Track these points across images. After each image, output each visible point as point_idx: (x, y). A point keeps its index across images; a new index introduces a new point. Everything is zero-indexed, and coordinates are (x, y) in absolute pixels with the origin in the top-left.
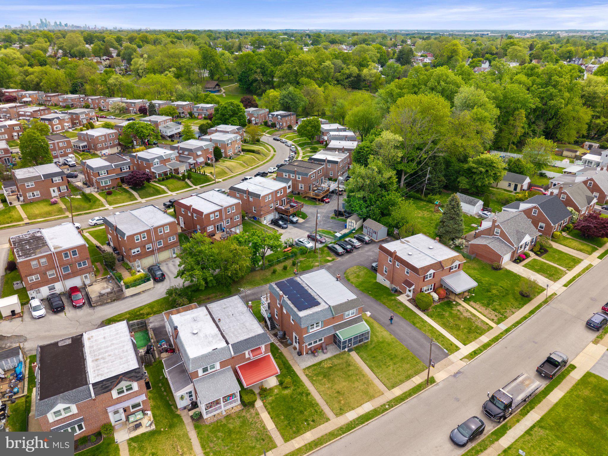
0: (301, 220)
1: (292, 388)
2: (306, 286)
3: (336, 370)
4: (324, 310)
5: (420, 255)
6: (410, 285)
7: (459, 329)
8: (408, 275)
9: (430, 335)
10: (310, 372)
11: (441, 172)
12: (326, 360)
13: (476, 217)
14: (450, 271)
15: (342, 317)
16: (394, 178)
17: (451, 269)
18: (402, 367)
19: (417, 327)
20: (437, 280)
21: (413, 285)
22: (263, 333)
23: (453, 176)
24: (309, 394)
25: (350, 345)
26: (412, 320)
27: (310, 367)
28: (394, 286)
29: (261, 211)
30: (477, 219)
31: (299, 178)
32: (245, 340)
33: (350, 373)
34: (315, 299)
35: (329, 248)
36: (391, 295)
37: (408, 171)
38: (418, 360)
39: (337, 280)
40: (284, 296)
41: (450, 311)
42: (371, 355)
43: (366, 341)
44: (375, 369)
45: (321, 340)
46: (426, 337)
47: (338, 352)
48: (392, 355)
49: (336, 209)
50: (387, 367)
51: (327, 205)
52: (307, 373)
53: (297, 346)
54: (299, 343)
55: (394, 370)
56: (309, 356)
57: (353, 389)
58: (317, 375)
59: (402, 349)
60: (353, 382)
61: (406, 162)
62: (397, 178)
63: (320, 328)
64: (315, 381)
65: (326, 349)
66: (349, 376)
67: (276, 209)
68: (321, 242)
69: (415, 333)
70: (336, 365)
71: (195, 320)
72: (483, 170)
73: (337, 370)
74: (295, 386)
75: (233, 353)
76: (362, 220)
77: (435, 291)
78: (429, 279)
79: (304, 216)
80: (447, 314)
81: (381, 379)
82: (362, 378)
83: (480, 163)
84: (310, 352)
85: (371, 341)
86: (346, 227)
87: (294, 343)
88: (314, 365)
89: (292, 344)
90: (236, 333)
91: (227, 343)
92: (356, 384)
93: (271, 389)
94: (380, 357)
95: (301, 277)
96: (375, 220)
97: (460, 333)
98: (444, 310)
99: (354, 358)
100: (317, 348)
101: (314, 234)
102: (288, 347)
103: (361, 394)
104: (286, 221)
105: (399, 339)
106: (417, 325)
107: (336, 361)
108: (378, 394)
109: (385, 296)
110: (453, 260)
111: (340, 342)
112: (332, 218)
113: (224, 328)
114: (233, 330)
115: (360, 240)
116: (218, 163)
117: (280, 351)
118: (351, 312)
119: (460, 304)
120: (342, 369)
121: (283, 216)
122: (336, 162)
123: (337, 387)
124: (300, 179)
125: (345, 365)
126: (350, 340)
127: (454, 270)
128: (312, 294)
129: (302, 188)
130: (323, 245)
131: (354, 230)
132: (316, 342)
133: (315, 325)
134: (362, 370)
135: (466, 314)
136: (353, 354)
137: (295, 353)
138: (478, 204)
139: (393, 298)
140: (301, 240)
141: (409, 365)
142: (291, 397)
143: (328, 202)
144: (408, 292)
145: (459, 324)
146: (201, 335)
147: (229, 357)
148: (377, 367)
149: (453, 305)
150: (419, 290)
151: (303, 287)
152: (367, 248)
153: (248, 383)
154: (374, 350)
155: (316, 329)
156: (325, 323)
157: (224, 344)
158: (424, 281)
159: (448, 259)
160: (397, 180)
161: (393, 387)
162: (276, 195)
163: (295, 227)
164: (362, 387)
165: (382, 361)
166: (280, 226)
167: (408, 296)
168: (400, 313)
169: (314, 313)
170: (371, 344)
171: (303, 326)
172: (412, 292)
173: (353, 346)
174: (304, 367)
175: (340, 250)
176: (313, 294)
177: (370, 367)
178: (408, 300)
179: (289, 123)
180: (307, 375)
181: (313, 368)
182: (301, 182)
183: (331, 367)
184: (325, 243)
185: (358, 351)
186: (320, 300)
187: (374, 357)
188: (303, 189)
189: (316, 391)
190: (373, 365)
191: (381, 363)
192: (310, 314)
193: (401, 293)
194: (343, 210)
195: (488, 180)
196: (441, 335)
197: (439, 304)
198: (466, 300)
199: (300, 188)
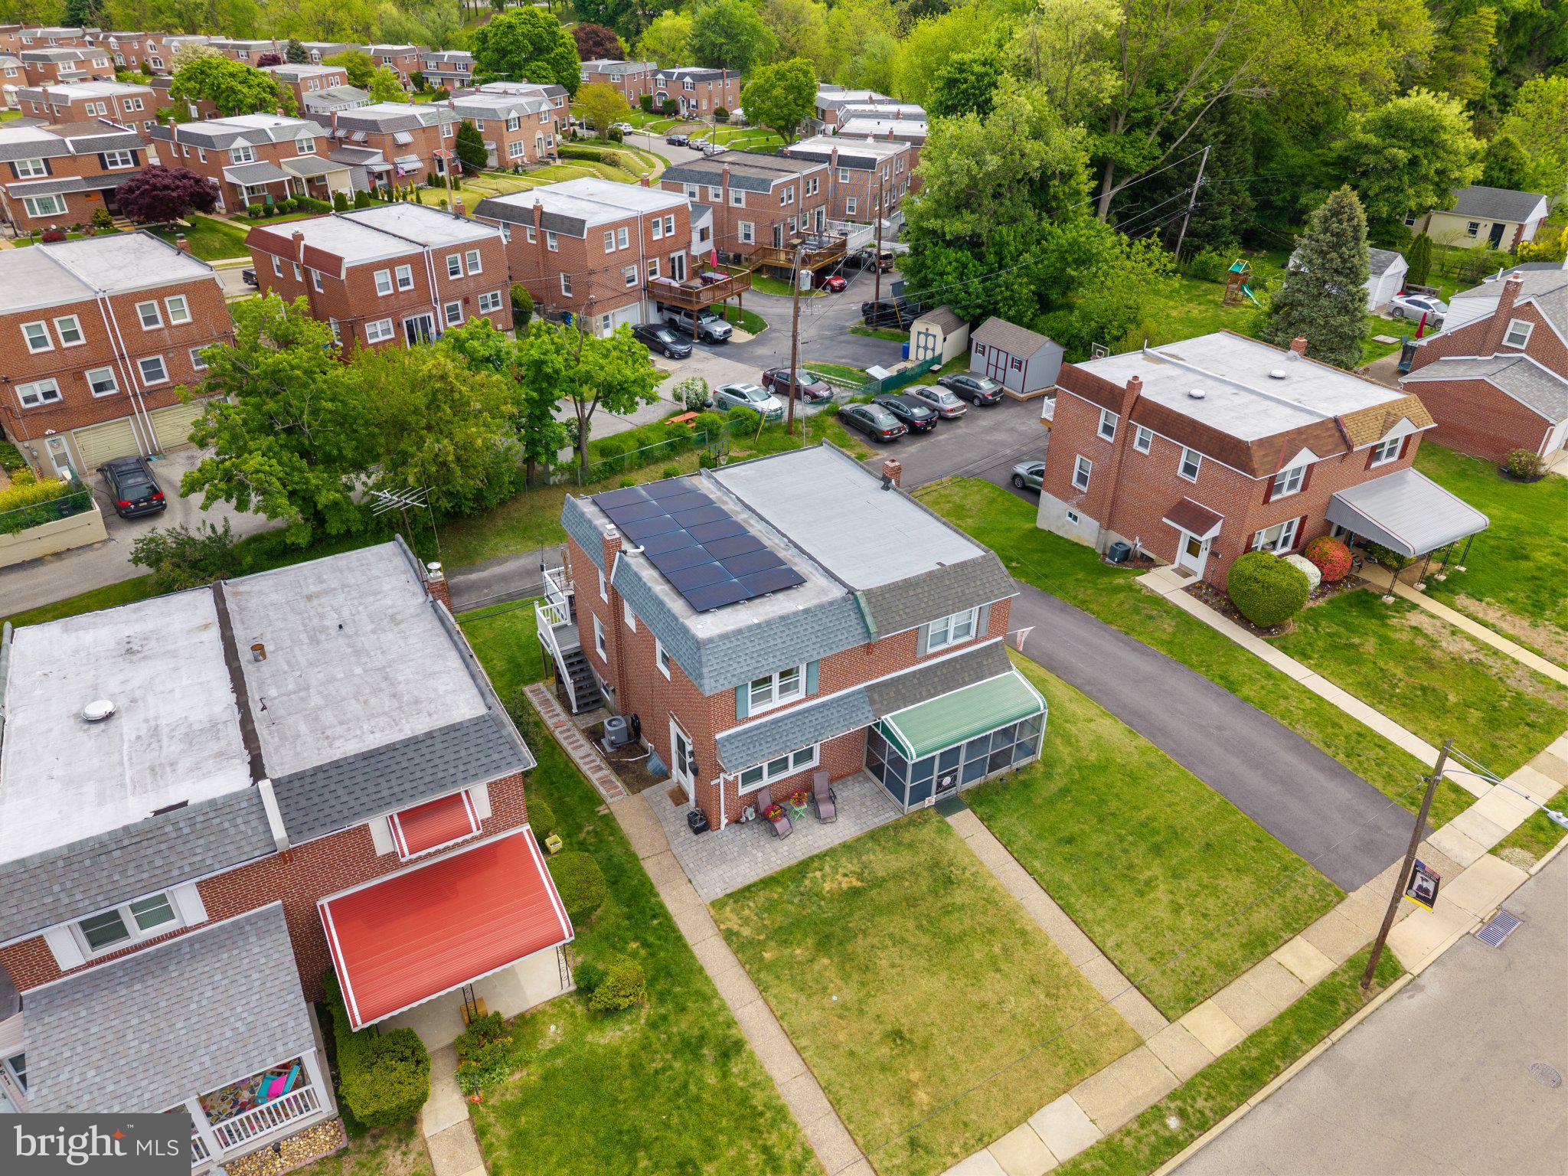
0: (740, 336)
1: (646, 1012)
2: (738, 508)
3: (879, 910)
4: (821, 607)
5: (1237, 400)
6: (1200, 520)
7: (1445, 711)
8: (1194, 480)
9: (1316, 738)
10: (746, 922)
11: (1242, 172)
12: (831, 853)
13: (1383, 317)
14: (1367, 467)
15: (909, 646)
16: (1084, 177)
17: (1374, 454)
18: (1214, 891)
19: (1246, 700)
20: (1315, 499)
21: (1214, 520)
22: (477, 722)
23: (1278, 191)
24: (738, 1046)
25: (947, 781)
26: (1217, 670)
27: (747, 892)
28: (1115, 537)
29: (589, 286)
30: (1387, 322)
31: (738, 199)
32: (368, 756)
33: (953, 925)
34: (781, 562)
35: (844, 418)
36: (1106, 571)
37: (1131, 161)
38: (1290, 857)
39: (886, 488)
40: (626, 546)
41: (1382, 631)
42: (1052, 830)
43: (1024, 762)
44: (1079, 902)
45: (808, 755)
46: (1300, 746)
47: (890, 816)
48: (1155, 832)
49: (871, 300)
50: (1141, 893)
51: (835, 296)
52: (734, 923)
53: (689, 783)
54: (695, 772)
55: (1177, 909)
56: (746, 834)
57: (978, 1018)
58: (783, 935)
59: (1201, 801)
60: (976, 978)
61: (1121, 130)
62: (1093, 178)
63: (801, 695)
64: (769, 967)
65: (832, 799)
66: (950, 941)
67: (651, 291)
68: (815, 399)
69: (1241, 726)
70: (879, 883)
71: (130, 651)
72: (1402, 155)
73: (889, 908)
74: (662, 998)
75: (279, 831)
76: (965, 328)
77: (1301, 547)
78: (1286, 493)
79: (753, 324)
80: (1370, 645)
81: (1118, 955)
82: (1020, 953)
83: (1390, 128)
84: (750, 813)
85: (1049, 763)
86: (905, 356)
87: (676, 771)
88: (767, 882)
89: (665, 775)
90: (328, 717)
91: (257, 771)
92: (992, 987)
93: (526, 1021)
94: (1096, 842)
95: (719, 475)
96: (1016, 320)
97: (1450, 724)
98: (1351, 629)
99: (972, 844)
100: (787, 797)
101: (789, 371)
102: (646, 792)
103: (1023, 1043)
104: (684, 334)
105: (1174, 752)
106: (1246, 691)
107: (882, 862)
108: (1113, 1044)
109: (1080, 576)
110: (1388, 417)
111: (899, 763)
112: (855, 331)
113: (273, 692)
114: (316, 700)
115: (964, 393)
116: (471, 181)
117: (602, 810)
118: (955, 620)
119: (1414, 606)
120: (912, 901)
121: (677, 318)
122: (868, 164)
123: (891, 1006)
124: (743, 205)
125: (924, 884)
126: (950, 757)
127: (1384, 461)
128: (766, 542)
129: (747, 236)
130: (821, 408)
131: (937, 360)
132: (779, 765)
133: (776, 682)
134: (1017, 908)
135: (1454, 646)
136: (965, 824)
137: (676, 819)
138: (1389, 271)
139: (1120, 581)
140: (738, 387)
141: (1246, 879)
142: (636, 1069)
143: (842, 288)
144: (1183, 557)
145: (1437, 685)
146: (128, 727)
147: (258, 855)
148: (1088, 890)
149: (1387, 607)
150: (1244, 540)
151: (724, 515)
152: (987, 419)
153: (375, 1001)
154: (1065, 806)
155: (778, 702)
156: (829, 673)
157: (235, 779)
158: (1266, 501)
159: (1365, 412)
160: (1093, 184)
161: (1189, 1002)
162: (648, 233)
163: (719, 355)
164: (1026, 1003)
165: (1111, 860)
166: (661, 349)
167: (1185, 573)
168: (1162, 643)
169: (769, 623)
170: (1048, 776)
171: (710, 686)
172: (1204, 555)
173: (962, 787)
174: (719, 893)
175: (885, 421)
176: (770, 541)
177: (1055, 891)
178: (1187, 589)
179: (717, 102)
180: (729, 936)
181: (762, 897)
182: (745, 215)
183: (856, 892)
184: (828, 400)
185: (984, 809)
186: (802, 567)
187: (1070, 841)
188: (752, 242)
189: (773, 1028)
190: (1067, 879)
191: (1107, 873)
192: (750, 628)
193: (1147, 563)
194: (894, 301)
195: (1418, 195)
196: (1364, 734)
197: (1321, 602)
198: (1432, 589)
199: (741, 240)
